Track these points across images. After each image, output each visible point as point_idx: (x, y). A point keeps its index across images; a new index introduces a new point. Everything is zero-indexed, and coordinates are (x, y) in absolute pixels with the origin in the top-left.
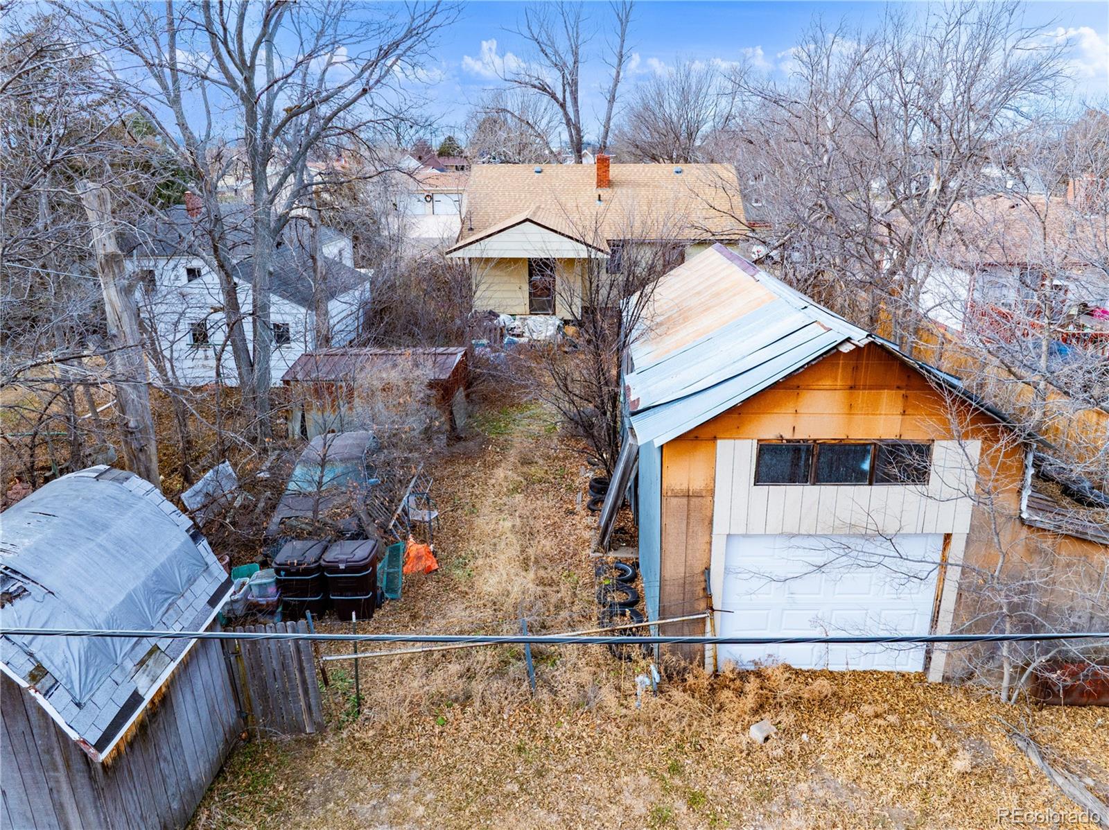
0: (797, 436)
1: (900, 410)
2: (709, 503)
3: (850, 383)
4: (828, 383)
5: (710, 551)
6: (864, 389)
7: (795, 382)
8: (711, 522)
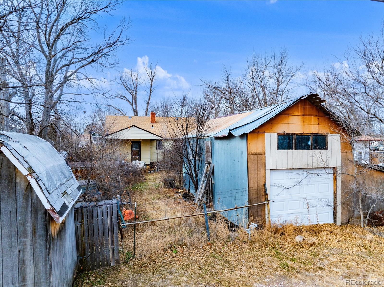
0: (289, 132)
1: (317, 124)
2: (264, 157)
3: (303, 113)
4: (296, 113)
5: (265, 176)
6: (307, 116)
7: (287, 112)
8: (265, 165)
